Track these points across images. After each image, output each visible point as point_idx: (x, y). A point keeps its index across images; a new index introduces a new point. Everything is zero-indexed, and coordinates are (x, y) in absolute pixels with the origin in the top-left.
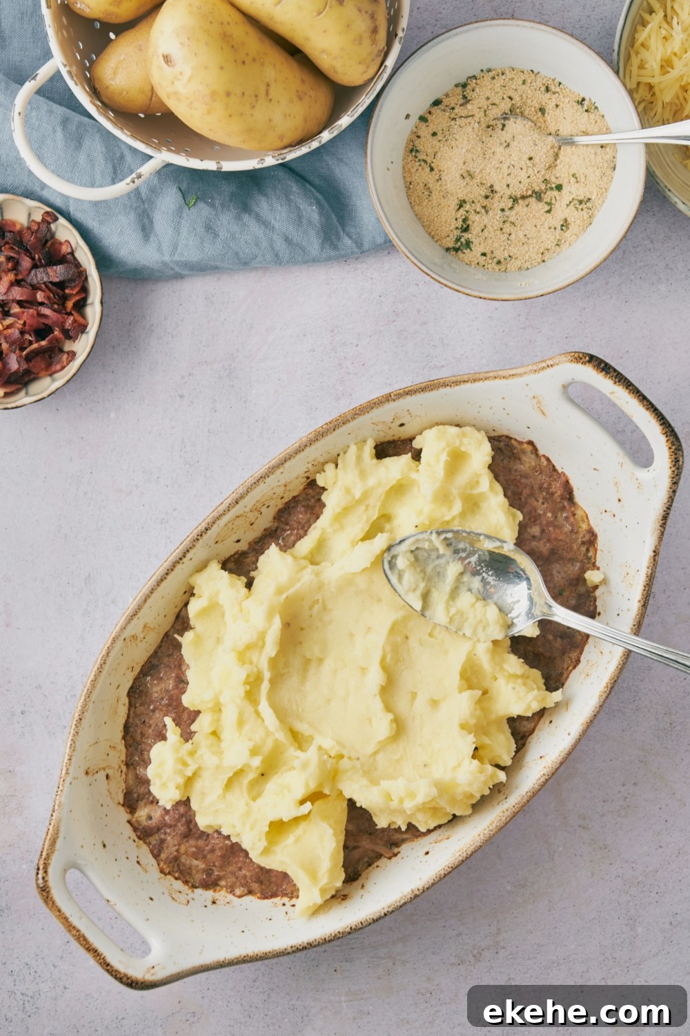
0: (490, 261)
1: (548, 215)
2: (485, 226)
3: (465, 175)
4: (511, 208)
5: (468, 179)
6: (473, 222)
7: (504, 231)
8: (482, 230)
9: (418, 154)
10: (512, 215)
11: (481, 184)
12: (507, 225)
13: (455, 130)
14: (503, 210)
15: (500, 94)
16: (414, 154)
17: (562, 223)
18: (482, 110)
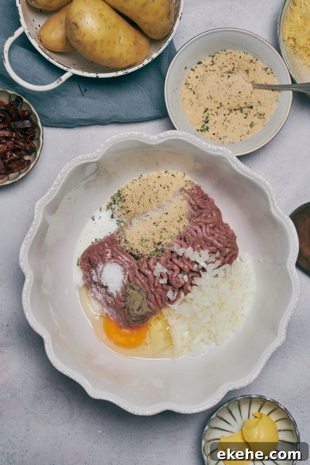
0: (217, 138)
1: (245, 119)
2: (216, 121)
3: (209, 97)
4: (228, 115)
5: (210, 99)
6: (211, 119)
7: (224, 124)
8: (214, 123)
9: (188, 86)
10: (229, 118)
11: (216, 102)
12: (226, 121)
13: (207, 76)
14: (225, 115)
15: (229, 62)
16: (187, 85)
17: (251, 124)
18: (220, 68)
